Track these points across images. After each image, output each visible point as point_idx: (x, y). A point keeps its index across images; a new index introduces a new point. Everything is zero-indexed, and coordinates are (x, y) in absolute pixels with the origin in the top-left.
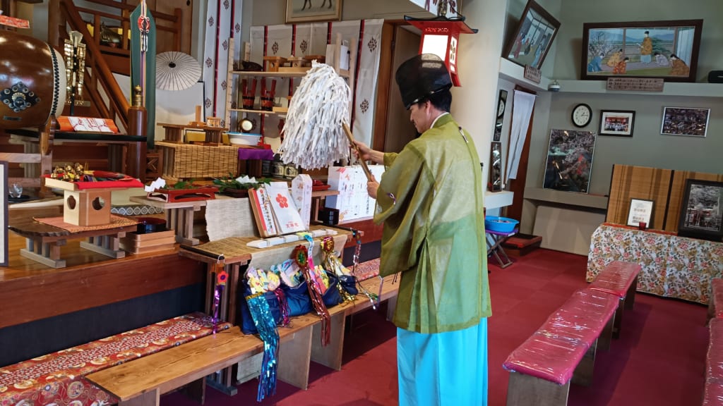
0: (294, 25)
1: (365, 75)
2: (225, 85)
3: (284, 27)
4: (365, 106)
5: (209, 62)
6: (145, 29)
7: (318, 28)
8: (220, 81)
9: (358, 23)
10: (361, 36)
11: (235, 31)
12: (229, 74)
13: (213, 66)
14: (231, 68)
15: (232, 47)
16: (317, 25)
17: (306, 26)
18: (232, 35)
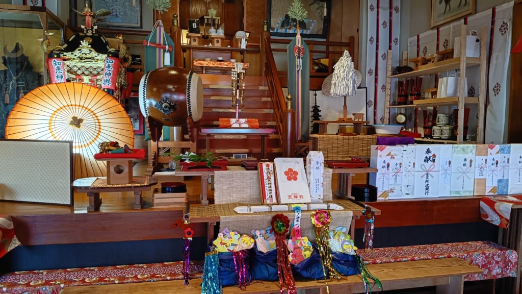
0: (438, 28)
1: (497, 60)
2: (384, 88)
3: (431, 32)
4: (497, 89)
5: (370, 72)
6: (299, 54)
7: (457, 25)
8: (380, 85)
9: (490, 11)
10: (493, 23)
11: (393, 44)
12: (388, 79)
13: (374, 74)
14: (389, 73)
15: (390, 57)
16: (455, 23)
17: (447, 27)
18: (390, 48)
